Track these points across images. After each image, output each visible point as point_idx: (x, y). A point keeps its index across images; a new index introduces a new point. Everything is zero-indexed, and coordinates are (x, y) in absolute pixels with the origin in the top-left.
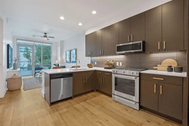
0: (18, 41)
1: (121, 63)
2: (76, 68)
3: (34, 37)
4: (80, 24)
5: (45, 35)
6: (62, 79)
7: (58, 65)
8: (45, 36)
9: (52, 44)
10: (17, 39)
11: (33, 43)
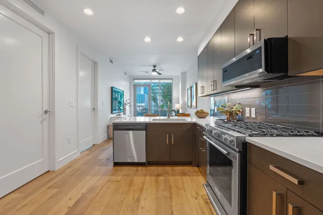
0: (136, 81)
1: (253, 110)
2: (168, 117)
3: (147, 74)
4: (180, 39)
5: (154, 68)
6: (131, 132)
7: (178, 111)
8: (154, 70)
9: (172, 79)
10: (134, 79)
11: (149, 81)
